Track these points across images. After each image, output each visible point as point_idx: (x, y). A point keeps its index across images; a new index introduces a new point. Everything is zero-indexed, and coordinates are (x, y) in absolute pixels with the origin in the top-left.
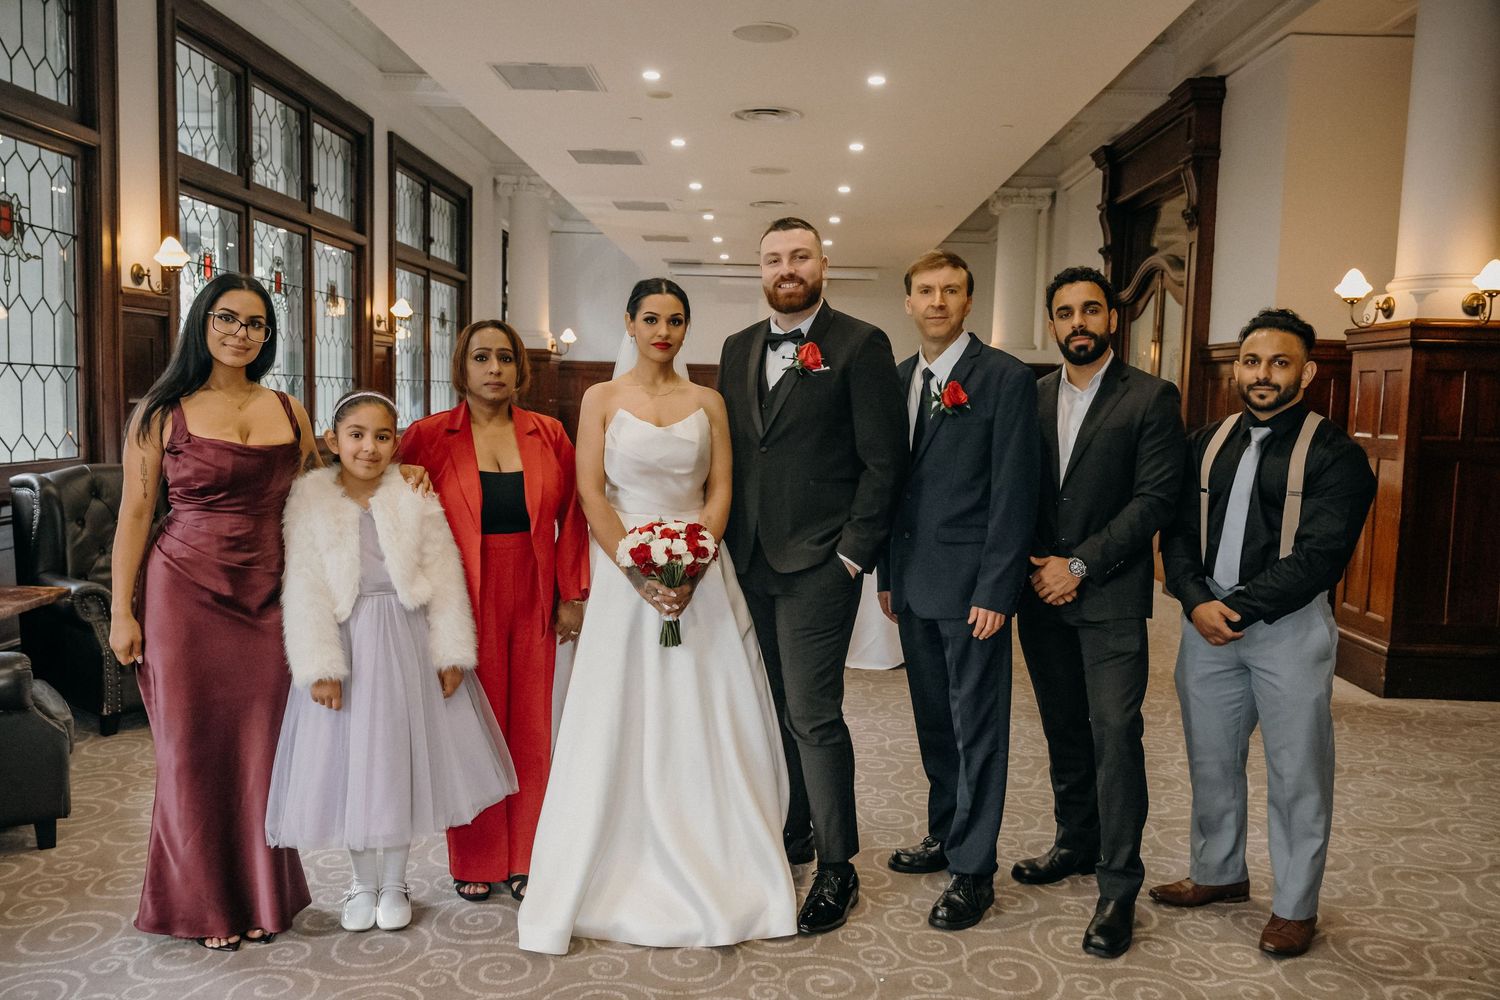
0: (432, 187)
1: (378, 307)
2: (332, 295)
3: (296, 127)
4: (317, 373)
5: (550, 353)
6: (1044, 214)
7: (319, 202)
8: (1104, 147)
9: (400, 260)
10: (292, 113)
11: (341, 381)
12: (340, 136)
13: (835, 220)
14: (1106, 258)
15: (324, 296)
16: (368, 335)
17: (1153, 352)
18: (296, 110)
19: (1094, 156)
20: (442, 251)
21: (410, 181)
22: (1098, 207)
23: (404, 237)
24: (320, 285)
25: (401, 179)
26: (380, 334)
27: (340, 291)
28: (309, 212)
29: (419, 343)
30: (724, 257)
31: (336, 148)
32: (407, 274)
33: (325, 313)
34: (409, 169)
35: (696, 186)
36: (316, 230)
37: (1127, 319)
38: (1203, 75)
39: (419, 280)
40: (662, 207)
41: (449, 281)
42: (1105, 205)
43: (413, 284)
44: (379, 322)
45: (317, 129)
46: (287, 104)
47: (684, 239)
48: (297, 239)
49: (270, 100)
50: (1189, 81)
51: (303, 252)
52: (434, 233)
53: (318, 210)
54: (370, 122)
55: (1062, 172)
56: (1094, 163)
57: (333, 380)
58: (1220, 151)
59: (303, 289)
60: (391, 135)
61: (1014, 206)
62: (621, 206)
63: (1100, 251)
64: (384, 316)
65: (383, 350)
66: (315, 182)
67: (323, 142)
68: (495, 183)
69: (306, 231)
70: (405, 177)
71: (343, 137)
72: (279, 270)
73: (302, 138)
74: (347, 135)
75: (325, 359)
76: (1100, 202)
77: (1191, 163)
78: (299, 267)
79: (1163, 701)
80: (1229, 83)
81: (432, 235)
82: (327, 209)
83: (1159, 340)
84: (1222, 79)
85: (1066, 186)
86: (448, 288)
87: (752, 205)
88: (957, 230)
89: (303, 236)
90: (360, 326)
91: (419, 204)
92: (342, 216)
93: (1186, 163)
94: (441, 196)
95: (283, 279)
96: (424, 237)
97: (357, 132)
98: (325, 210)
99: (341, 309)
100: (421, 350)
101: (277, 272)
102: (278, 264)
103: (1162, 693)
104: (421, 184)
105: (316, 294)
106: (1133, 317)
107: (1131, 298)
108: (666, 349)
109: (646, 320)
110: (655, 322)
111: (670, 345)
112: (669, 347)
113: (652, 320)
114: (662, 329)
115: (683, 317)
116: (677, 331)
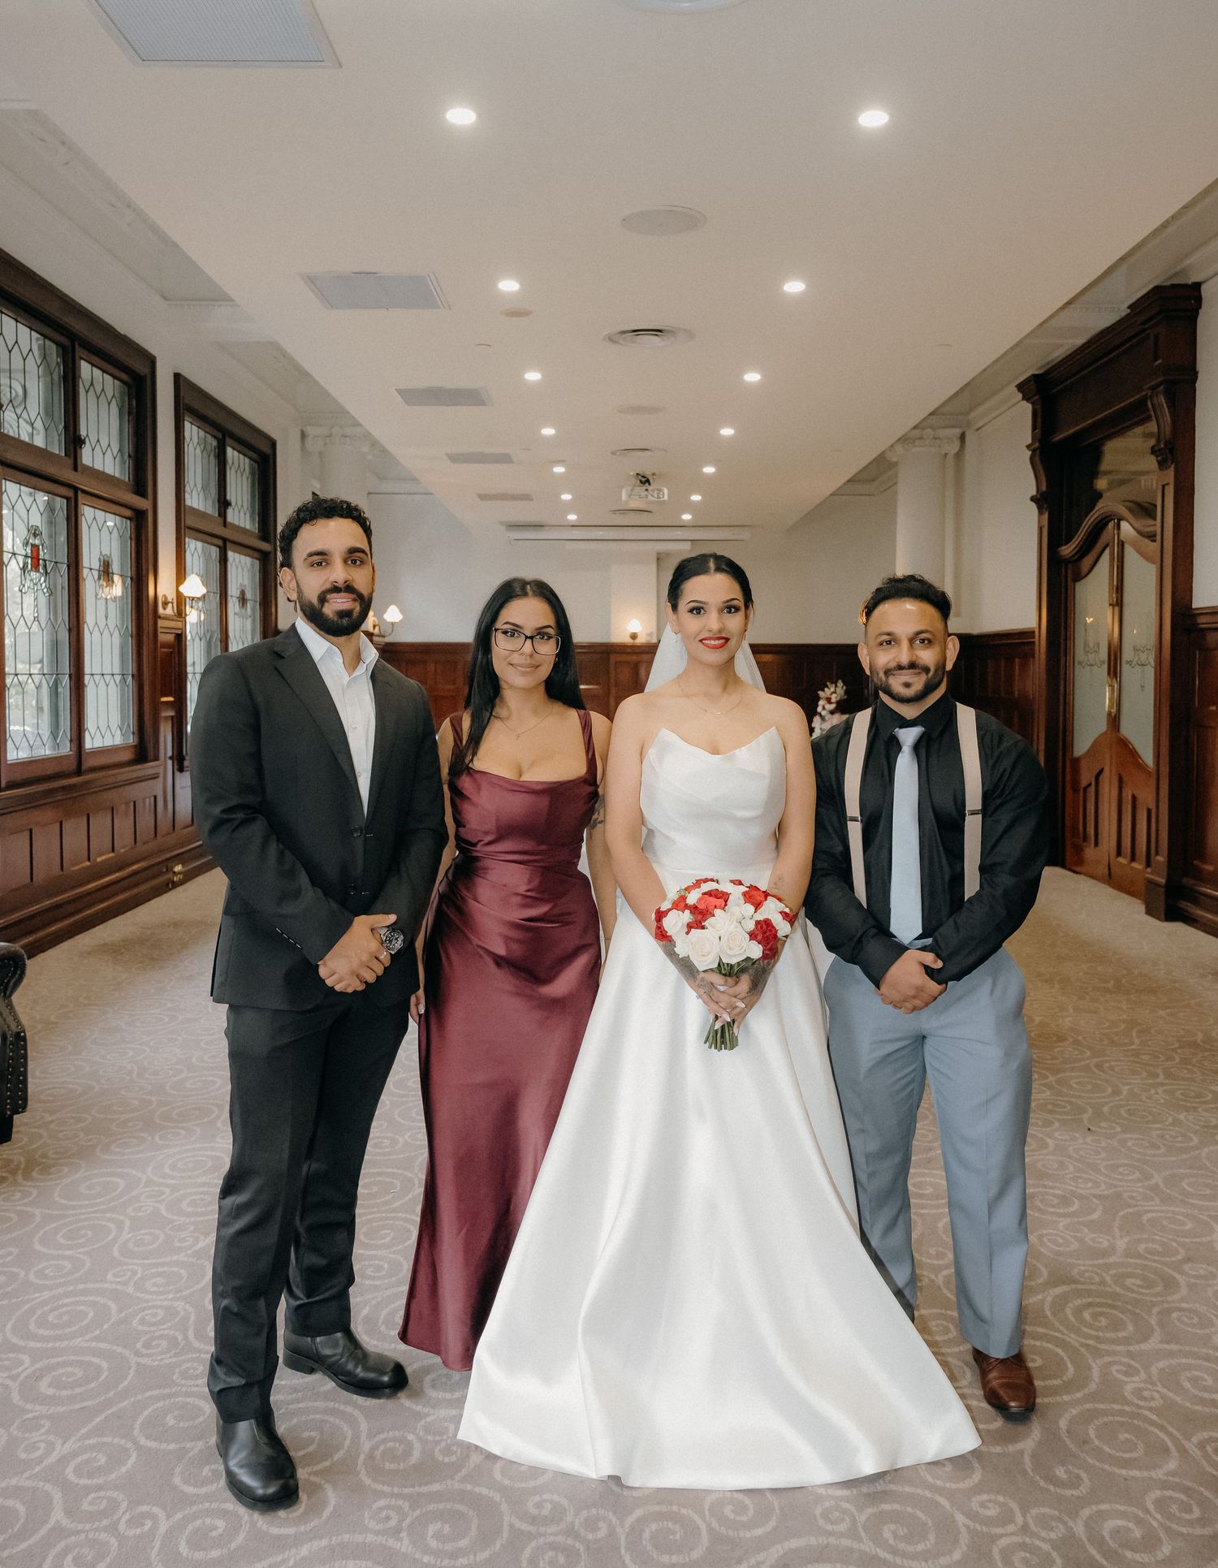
0: (228, 440)
1: (164, 586)
2: (106, 572)
3: (58, 363)
4: (87, 670)
6: (950, 461)
7: (87, 457)
8: (1034, 376)
9: (189, 528)
10: (52, 348)
11: (118, 678)
12: (114, 377)
13: (709, 470)
14: (1039, 507)
15: (96, 574)
16: (151, 622)
17: (1109, 617)
18: (57, 343)
19: (1021, 387)
20: (241, 516)
21: (202, 433)
22: (1028, 447)
23: (196, 500)
24: (90, 560)
25: (192, 432)
26: (166, 618)
27: (115, 567)
28: (75, 469)
29: (216, 627)
30: (572, 517)
31: (109, 392)
32: (199, 545)
33: (96, 595)
34: (202, 419)
35: (548, 432)
36: (84, 492)
37: (1069, 580)
38: (1176, 281)
39: (214, 552)
40: (505, 459)
41: (251, 552)
42: (1037, 445)
43: (207, 558)
44: (165, 604)
45: (85, 368)
46: (45, 336)
47: (527, 497)
48: (60, 504)
49: (24, 331)
50: (1157, 290)
51: (68, 519)
52: (231, 495)
53: (86, 468)
54: (152, 361)
55: (971, 410)
56: (1020, 396)
57: (107, 678)
58: (1197, 373)
59: (68, 566)
60: (177, 377)
61: (917, 449)
62: (455, 458)
63: (1033, 499)
64: (171, 596)
65: (171, 638)
66: (83, 433)
67: (92, 384)
68: (303, 435)
69: (71, 494)
70: (195, 428)
71: (119, 379)
72: (37, 542)
73: (65, 378)
74: (124, 376)
75: (97, 649)
76: (1029, 441)
77: (1162, 387)
78: (63, 538)
80: (1206, 290)
81: (228, 498)
82: (98, 466)
83: (1118, 602)
84: (1197, 286)
85: (980, 424)
86: (248, 560)
87: (613, 453)
88: (849, 481)
89: (68, 499)
90: (141, 607)
91: (213, 461)
92: (117, 475)
93: (1153, 388)
94: (239, 452)
95: (41, 553)
96: (219, 500)
97: (134, 372)
98: (96, 467)
99: (117, 589)
100: (217, 636)
101: (33, 545)
102: (35, 535)
104: (215, 437)
105: (85, 572)
106: (1079, 577)
107: (1073, 556)
108: (722, 646)
109: (691, 611)
110: (702, 612)
111: (727, 640)
112: (726, 642)
113: (697, 610)
114: (712, 621)
115: (740, 603)
116: (734, 622)
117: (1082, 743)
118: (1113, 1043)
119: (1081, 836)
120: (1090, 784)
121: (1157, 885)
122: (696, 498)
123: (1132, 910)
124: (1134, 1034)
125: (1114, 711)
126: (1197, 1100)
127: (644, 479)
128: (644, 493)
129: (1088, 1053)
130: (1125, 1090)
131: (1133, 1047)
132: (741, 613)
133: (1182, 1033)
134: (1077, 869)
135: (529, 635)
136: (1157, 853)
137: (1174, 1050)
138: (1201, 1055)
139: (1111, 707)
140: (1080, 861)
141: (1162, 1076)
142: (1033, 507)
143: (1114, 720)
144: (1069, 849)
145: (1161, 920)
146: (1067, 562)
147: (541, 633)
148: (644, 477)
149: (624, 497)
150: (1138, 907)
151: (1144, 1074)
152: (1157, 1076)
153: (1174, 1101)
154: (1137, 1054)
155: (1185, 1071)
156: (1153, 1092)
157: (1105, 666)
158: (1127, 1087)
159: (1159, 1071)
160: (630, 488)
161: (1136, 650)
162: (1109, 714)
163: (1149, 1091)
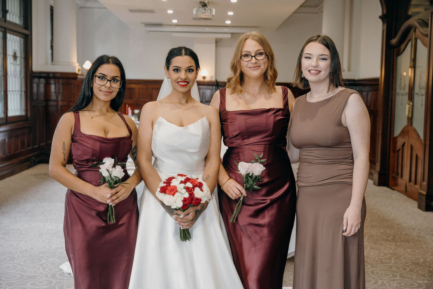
5: (77, 74)
14: (383, 21)
17: (410, 72)
20: (14, 17)
29: (1, 69)
30: (175, 21)
37: (395, 54)
41: (19, 34)
47: (152, 11)
52: (9, 7)
63: (380, 17)
79: (425, 282)
81: (7, 8)
83: (414, 66)
86: (18, 38)
88: (301, 6)
96: (2, 10)
100: (1, 74)
103: (424, 276)
106: (399, 53)
107: (396, 44)
108: (186, 85)
109: (174, 70)
110: (179, 71)
111: (188, 83)
112: (188, 84)
113: (177, 70)
114: (182, 75)
115: (195, 69)
116: (191, 76)
117: (397, 132)
118: (382, 262)
119: (396, 173)
120: (400, 150)
121: (422, 195)
122: (231, 13)
123: (412, 206)
124: (393, 259)
125: (410, 116)
126: (410, 287)
127: (204, 5)
128: (203, 11)
129: (370, 266)
130: (380, 282)
131: (390, 264)
132: (194, 73)
133: (414, 259)
134: (394, 188)
135: (109, 79)
136: (423, 181)
137: (408, 266)
138: (419, 268)
139: (409, 114)
140: (396, 185)
141: (398, 276)
142: (380, 22)
143: (410, 120)
144: (391, 179)
145: (424, 211)
146: (394, 47)
147: (114, 79)
148: (204, 3)
149: (194, 12)
150: (415, 204)
151: (391, 275)
152: (396, 276)
153: (400, 287)
154: (391, 267)
155: (409, 275)
156: (392, 283)
157: (407, 96)
158: (381, 281)
159: (398, 275)
160: (197, 8)
161: (420, 88)
162: (408, 117)
163: (390, 282)
